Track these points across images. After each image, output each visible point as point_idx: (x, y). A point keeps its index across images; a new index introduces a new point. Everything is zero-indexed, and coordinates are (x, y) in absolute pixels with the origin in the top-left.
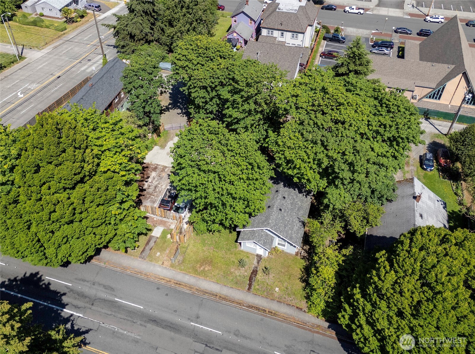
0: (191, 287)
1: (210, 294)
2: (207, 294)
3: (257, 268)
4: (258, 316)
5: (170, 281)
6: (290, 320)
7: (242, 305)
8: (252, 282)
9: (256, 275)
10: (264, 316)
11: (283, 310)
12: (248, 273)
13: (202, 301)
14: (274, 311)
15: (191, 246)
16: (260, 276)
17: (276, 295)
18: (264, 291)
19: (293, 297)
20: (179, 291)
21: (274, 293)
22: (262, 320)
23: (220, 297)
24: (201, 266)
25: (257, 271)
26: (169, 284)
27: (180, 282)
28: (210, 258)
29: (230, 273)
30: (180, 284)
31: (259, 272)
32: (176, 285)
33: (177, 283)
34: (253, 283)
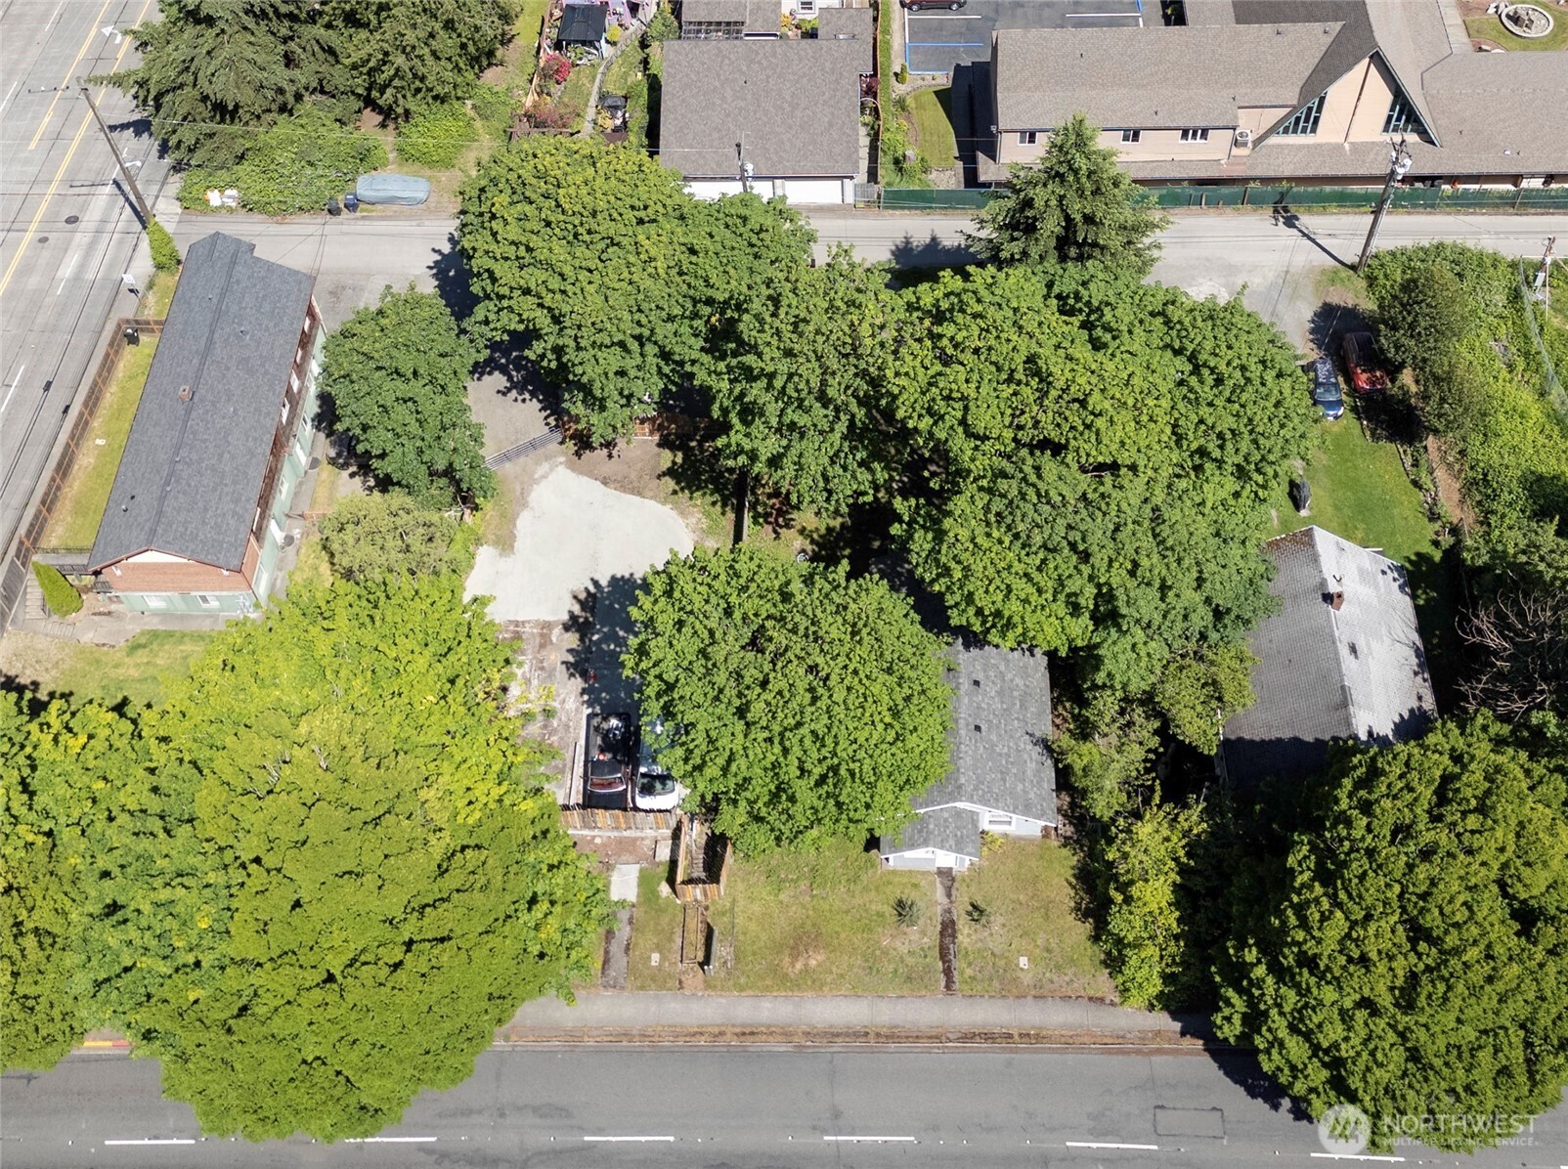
0: (787, 1034)
1: (847, 1035)
2: (840, 1039)
3: (949, 911)
4: (994, 1058)
5: (722, 1034)
6: (1082, 1040)
7: (944, 1039)
8: (950, 961)
9: (954, 936)
10: (1011, 1051)
11: (1056, 1017)
12: (932, 938)
13: (831, 1062)
14: (1033, 1028)
15: (741, 903)
16: (967, 935)
17: (1027, 979)
18: (991, 979)
19: (1070, 972)
20: (759, 1055)
21: (1021, 974)
22: (1009, 1064)
23: (878, 1035)
24: (795, 958)
25: (953, 922)
26: (721, 1042)
27: (751, 1026)
28: (809, 922)
29: (883, 952)
30: (752, 1033)
31: (960, 925)
32: (742, 1038)
33: (744, 1034)
34: (955, 963)
